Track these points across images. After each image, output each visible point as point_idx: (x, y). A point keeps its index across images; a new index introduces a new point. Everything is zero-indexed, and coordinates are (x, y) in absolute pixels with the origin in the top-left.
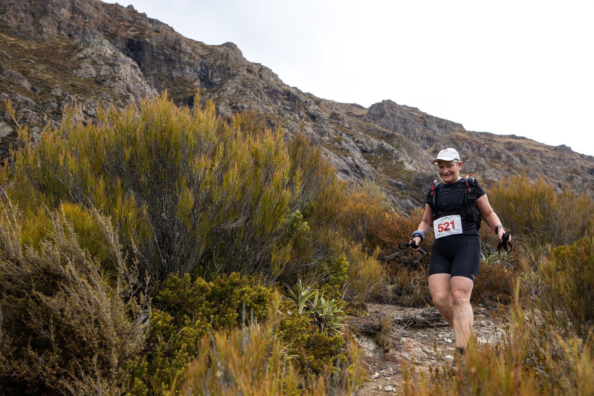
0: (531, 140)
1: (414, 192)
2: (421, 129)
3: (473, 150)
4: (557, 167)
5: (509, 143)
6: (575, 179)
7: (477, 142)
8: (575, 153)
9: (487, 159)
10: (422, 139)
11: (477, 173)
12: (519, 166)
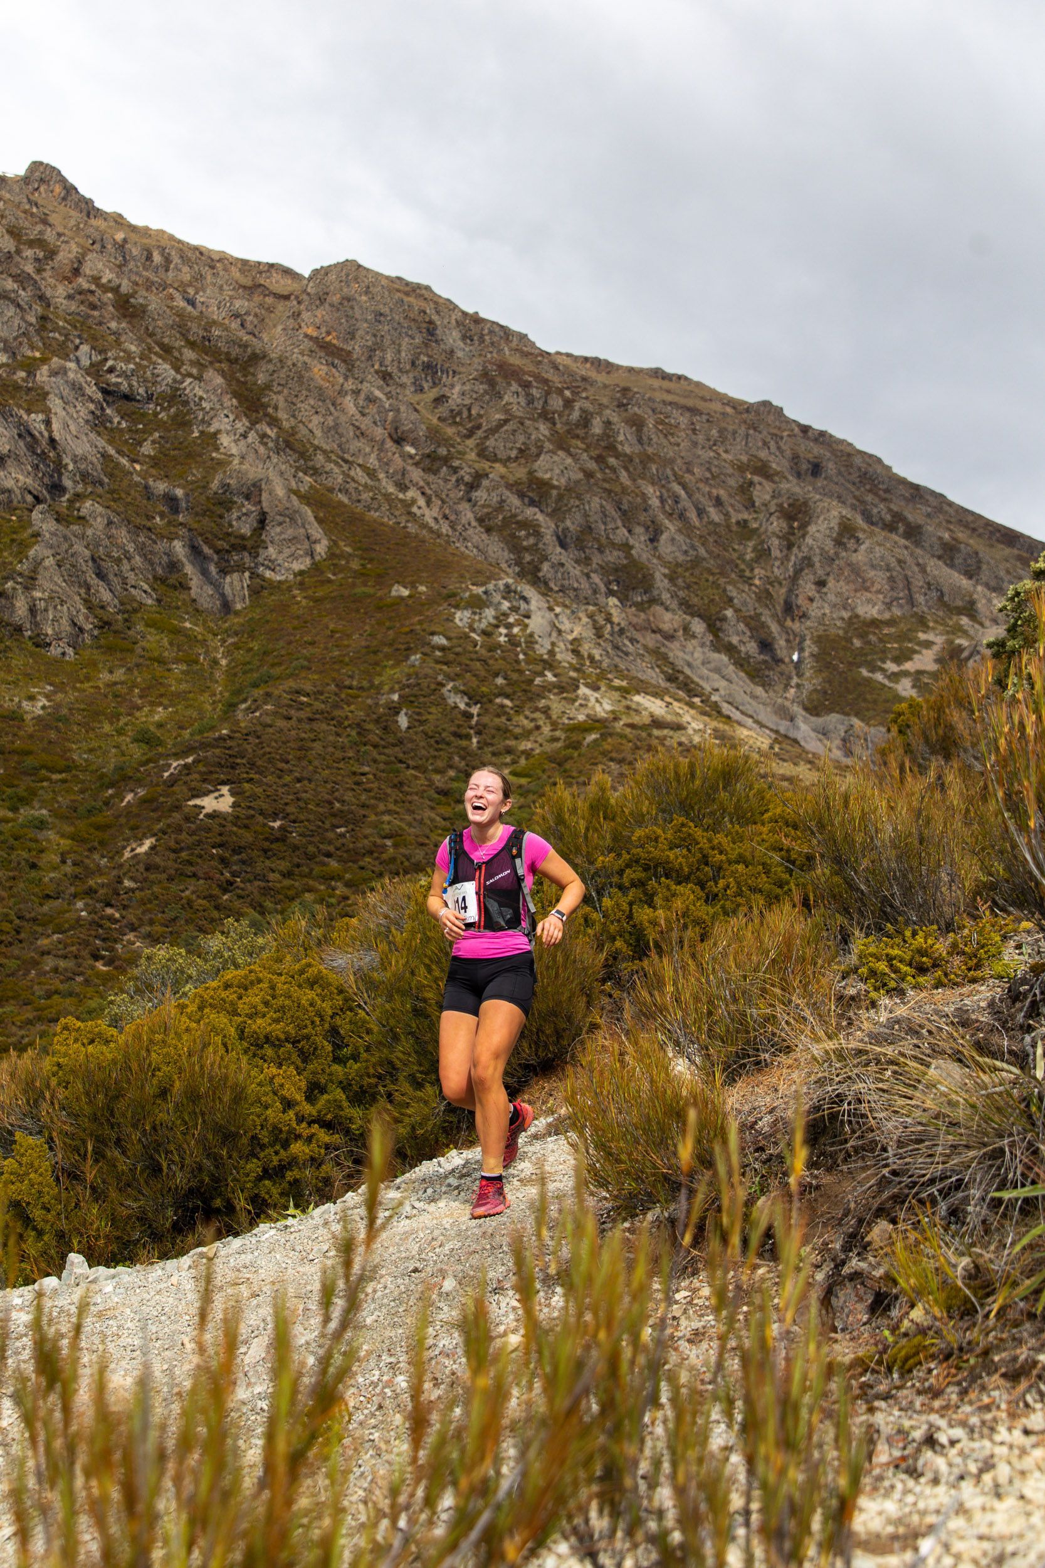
0: (698, 384)
1: (206, 521)
2: (418, 340)
3: (531, 401)
4: (724, 456)
5: (625, 390)
6: (758, 487)
7: (546, 381)
8: (788, 421)
9: (559, 426)
10: (413, 364)
11: (523, 461)
12: (628, 450)
